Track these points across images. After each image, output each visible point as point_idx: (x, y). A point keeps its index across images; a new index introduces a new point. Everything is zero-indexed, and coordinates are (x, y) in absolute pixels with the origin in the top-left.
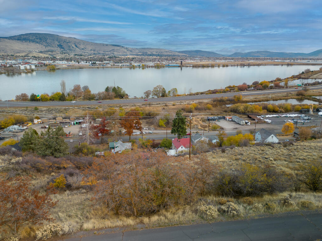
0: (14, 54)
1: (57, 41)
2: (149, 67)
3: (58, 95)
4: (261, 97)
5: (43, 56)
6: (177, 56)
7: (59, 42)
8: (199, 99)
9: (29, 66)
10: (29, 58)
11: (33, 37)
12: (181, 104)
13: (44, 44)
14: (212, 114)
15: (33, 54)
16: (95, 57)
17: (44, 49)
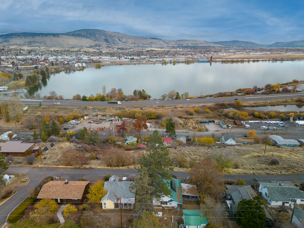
0: (70, 49)
1: (104, 36)
2: (180, 62)
3: (100, 97)
4: (261, 102)
5: (92, 51)
6: (212, 47)
7: (105, 37)
8: (204, 103)
9: (81, 64)
10: (81, 53)
11: (84, 33)
12: (188, 107)
13: (93, 38)
14: (207, 118)
15: (85, 49)
16: (135, 51)
17: (93, 43)
